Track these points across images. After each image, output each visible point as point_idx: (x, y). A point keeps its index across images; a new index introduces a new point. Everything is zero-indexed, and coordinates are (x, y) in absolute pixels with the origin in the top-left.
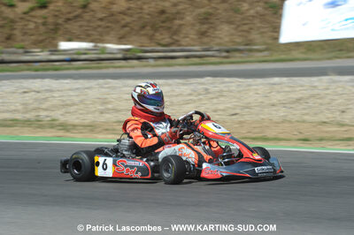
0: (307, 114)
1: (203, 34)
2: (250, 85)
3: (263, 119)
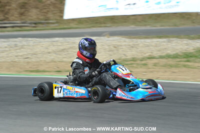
0: (65, 57)
1: (22, 14)
2: (40, 42)
3: (41, 60)
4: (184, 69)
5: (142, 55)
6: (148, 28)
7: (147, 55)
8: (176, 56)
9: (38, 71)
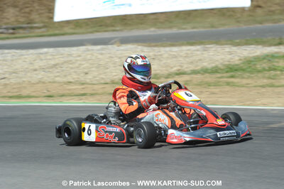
0: (58, 76)
2: (22, 55)
3: (24, 81)
4: (228, 88)
5: (167, 70)
6: (174, 31)
7: (174, 69)
8: (215, 71)
9: (19, 97)
